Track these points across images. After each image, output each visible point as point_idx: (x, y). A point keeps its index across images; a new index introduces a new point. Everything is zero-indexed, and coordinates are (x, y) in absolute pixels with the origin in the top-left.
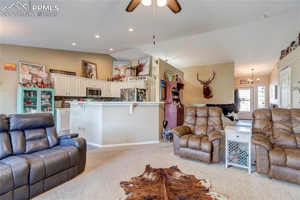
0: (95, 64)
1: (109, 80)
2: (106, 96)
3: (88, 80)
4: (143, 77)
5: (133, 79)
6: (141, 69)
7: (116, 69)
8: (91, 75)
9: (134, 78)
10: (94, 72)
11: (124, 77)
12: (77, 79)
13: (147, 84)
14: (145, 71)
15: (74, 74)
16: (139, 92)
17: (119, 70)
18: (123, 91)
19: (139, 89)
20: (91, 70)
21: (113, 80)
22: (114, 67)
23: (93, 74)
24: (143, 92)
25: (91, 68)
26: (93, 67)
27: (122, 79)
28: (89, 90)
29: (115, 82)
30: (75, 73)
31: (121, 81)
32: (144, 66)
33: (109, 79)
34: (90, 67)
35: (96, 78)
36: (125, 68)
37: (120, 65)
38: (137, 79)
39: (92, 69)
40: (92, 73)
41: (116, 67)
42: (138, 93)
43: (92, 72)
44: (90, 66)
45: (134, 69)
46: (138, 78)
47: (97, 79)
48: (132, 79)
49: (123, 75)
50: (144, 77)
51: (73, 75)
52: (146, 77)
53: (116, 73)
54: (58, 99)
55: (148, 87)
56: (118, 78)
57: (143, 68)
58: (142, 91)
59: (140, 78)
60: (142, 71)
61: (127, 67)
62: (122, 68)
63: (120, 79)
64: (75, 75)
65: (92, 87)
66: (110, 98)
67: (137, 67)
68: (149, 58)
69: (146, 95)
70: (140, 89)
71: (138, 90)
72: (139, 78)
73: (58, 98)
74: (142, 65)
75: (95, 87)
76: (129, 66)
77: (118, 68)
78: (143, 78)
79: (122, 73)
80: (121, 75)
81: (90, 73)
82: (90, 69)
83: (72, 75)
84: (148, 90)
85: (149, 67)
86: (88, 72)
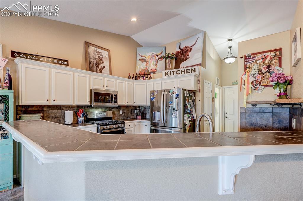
0: (108, 50)
1: (130, 77)
2: (126, 104)
3: (94, 76)
4: (190, 68)
5: (172, 73)
6: (184, 56)
7: (143, 60)
8: (100, 67)
9: (174, 72)
10: (106, 64)
11: (154, 72)
12: (72, 73)
13: (199, 82)
14: (194, 58)
15: (66, 63)
16: (187, 97)
17: (147, 62)
18: (156, 94)
19: (185, 90)
20: (101, 60)
21: (137, 77)
22: (139, 57)
23: (104, 67)
24: (192, 96)
25: (101, 56)
26: (105, 54)
27: (152, 75)
28: (95, 93)
29: (140, 80)
30: (67, 61)
31: (151, 78)
32: (190, 51)
33: (132, 76)
34: (98, 54)
35: (109, 72)
36: (157, 58)
37: (148, 54)
38: (178, 72)
39: (103, 58)
40: (102, 65)
41: (141, 58)
42: (185, 97)
43: (103, 63)
44: (99, 52)
45: (171, 58)
46: (180, 72)
47: (111, 74)
48: (169, 74)
49: (153, 69)
50: (193, 68)
51: (63, 64)
52: (197, 68)
53: (141, 67)
54: (35, 111)
55: (200, 87)
56: (145, 75)
57: (190, 54)
58: (191, 94)
59: (184, 72)
60: (186, 59)
61: (159, 56)
62: (151, 58)
63: (149, 76)
64: (67, 65)
65: (101, 88)
66: (133, 106)
67: (177, 54)
68: (201, 35)
69: (197, 101)
70: (188, 91)
71: (185, 92)
72: (182, 72)
73: (34, 109)
74: (187, 50)
75: (107, 88)
76: (163, 55)
77: (144, 58)
78: (190, 70)
79: (151, 66)
80: (149, 70)
81: (99, 64)
82: (99, 57)
83: (61, 64)
84: (199, 91)
85: (201, 50)
86: (95, 63)
